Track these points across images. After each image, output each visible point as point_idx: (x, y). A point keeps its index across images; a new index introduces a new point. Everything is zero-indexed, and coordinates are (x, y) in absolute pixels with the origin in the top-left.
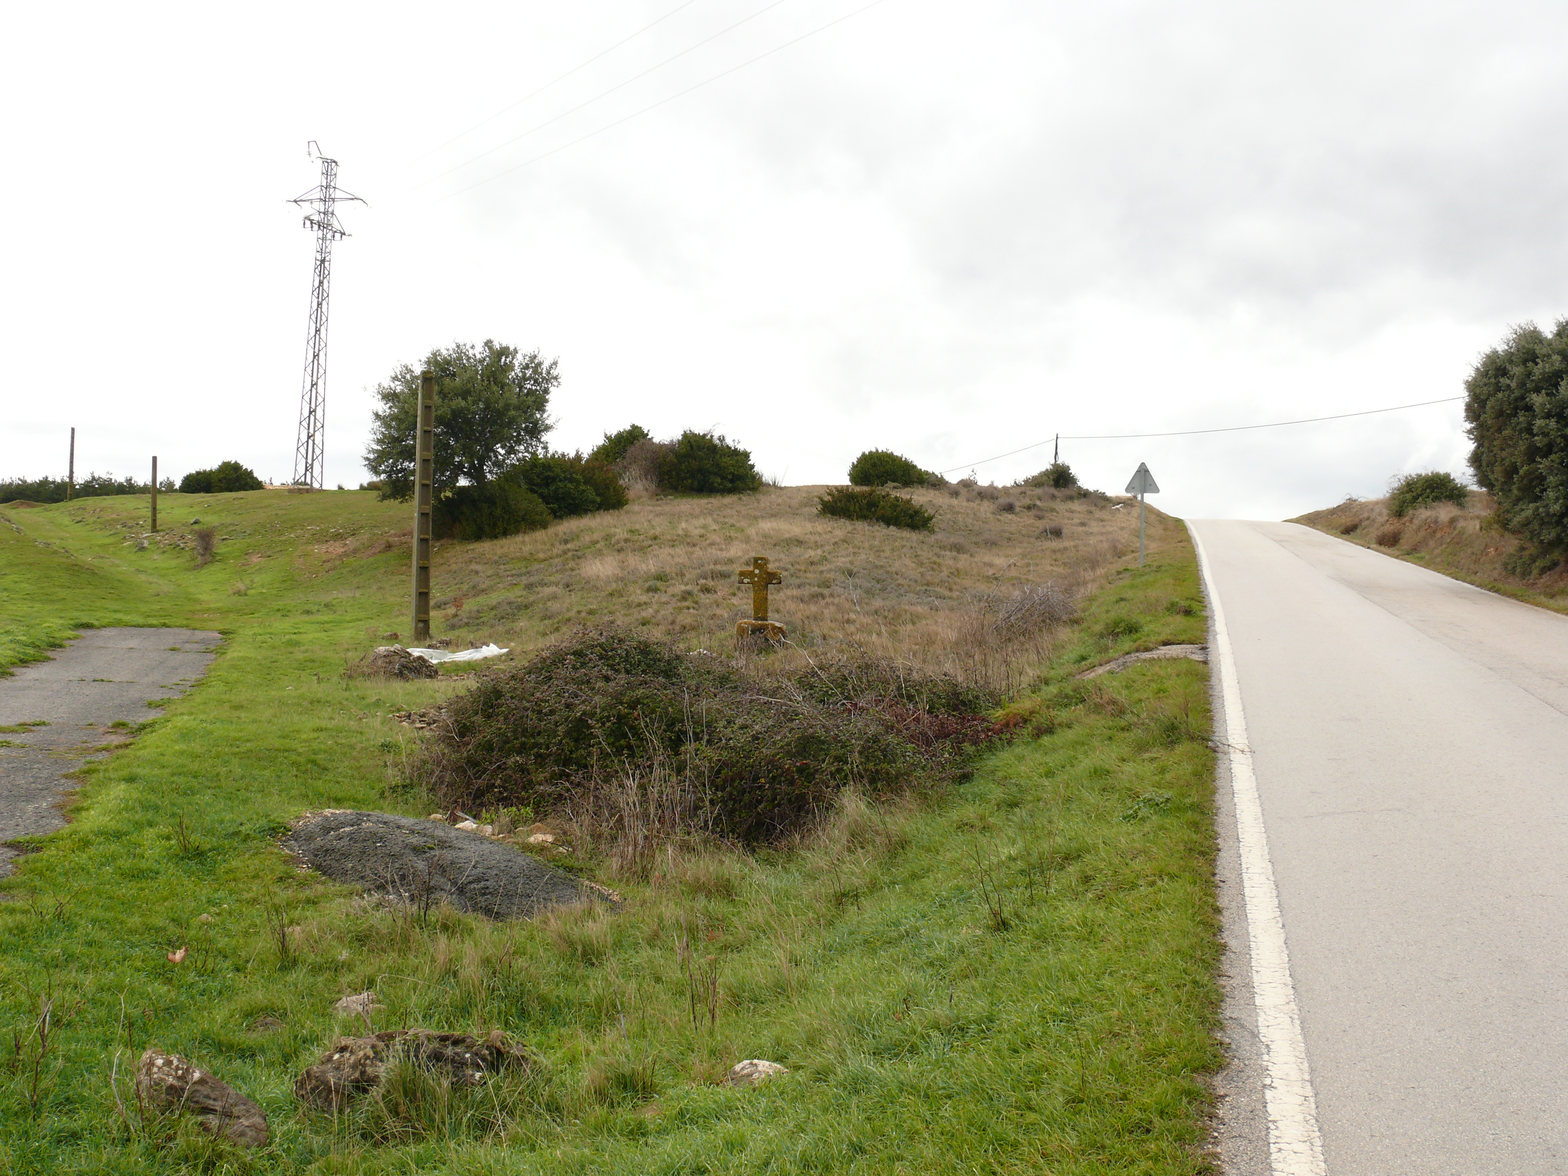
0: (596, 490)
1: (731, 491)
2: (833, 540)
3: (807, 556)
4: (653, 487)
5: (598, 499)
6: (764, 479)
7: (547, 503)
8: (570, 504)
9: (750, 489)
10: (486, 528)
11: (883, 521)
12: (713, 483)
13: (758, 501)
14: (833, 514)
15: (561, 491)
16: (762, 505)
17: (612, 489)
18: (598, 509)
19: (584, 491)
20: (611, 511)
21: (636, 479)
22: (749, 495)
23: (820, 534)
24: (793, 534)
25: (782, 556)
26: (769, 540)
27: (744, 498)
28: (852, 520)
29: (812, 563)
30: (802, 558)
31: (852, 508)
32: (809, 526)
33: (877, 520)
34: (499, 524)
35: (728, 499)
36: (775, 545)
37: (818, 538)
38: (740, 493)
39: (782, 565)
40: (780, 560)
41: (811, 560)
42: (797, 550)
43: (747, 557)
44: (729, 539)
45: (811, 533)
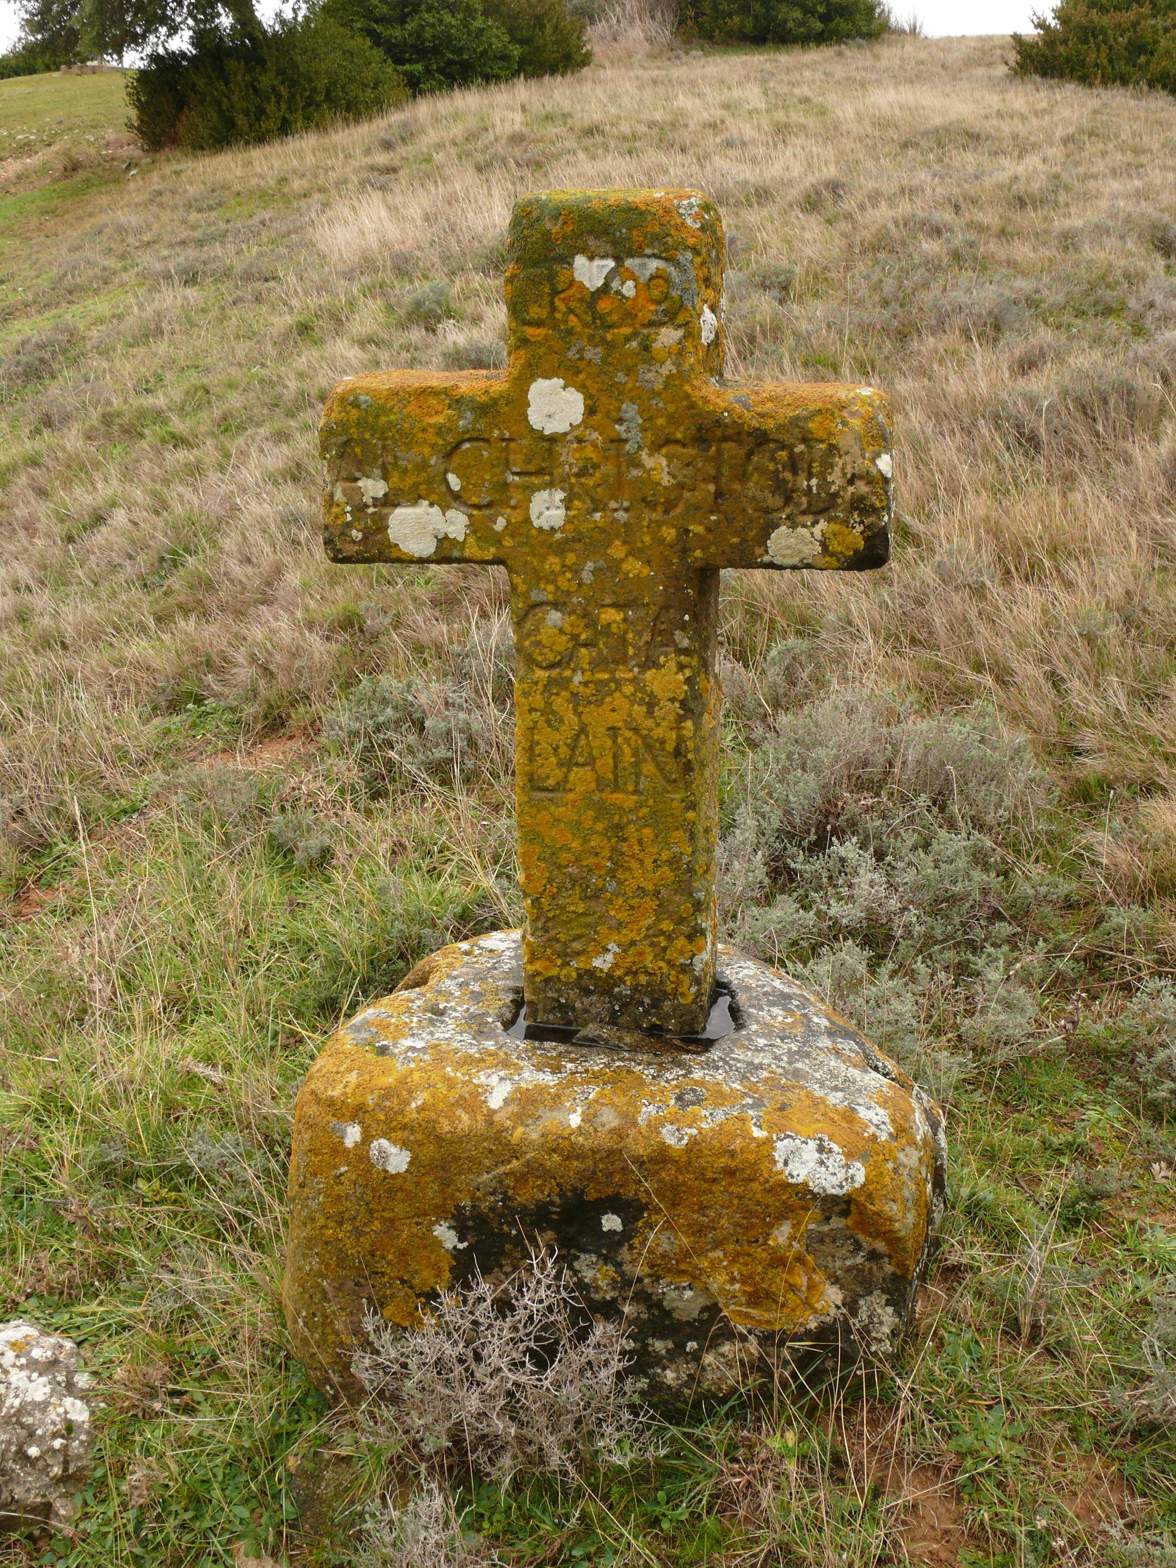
0: (511, 31)
1: (821, 39)
2: (1059, 133)
3: (1003, 177)
4: (665, 35)
5: (516, 51)
6: (893, 19)
7: (399, 61)
8: (450, 63)
9: (863, 36)
10: (241, 120)
11: (1164, 87)
12: (785, 21)
13: (877, 57)
14: (1044, 75)
15: (428, 33)
16: (884, 63)
17: (549, 29)
18: (515, 74)
19: (481, 31)
20: (546, 79)
21: (632, 18)
22: (859, 46)
23: (1023, 118)
24: (952, 116)
25: (922, 176)
26: (892, 133)
27: (848, 53)
28: (1091, 85)
29: (1021, 202)
30: (988, 182)
31: (1092, 57)
32: (993, 100)
33: (1151, 85)
34: (270, 108)
35: (814, 55)
36: (906, 145)
37: (1021, 129)
38: (840, 41)
39: (917, 208)
40: (910, 192)
41: (1019, 188)
42: (970, 159)
43: (811, 179)
44: (782, 131)
45: (1000, 115)
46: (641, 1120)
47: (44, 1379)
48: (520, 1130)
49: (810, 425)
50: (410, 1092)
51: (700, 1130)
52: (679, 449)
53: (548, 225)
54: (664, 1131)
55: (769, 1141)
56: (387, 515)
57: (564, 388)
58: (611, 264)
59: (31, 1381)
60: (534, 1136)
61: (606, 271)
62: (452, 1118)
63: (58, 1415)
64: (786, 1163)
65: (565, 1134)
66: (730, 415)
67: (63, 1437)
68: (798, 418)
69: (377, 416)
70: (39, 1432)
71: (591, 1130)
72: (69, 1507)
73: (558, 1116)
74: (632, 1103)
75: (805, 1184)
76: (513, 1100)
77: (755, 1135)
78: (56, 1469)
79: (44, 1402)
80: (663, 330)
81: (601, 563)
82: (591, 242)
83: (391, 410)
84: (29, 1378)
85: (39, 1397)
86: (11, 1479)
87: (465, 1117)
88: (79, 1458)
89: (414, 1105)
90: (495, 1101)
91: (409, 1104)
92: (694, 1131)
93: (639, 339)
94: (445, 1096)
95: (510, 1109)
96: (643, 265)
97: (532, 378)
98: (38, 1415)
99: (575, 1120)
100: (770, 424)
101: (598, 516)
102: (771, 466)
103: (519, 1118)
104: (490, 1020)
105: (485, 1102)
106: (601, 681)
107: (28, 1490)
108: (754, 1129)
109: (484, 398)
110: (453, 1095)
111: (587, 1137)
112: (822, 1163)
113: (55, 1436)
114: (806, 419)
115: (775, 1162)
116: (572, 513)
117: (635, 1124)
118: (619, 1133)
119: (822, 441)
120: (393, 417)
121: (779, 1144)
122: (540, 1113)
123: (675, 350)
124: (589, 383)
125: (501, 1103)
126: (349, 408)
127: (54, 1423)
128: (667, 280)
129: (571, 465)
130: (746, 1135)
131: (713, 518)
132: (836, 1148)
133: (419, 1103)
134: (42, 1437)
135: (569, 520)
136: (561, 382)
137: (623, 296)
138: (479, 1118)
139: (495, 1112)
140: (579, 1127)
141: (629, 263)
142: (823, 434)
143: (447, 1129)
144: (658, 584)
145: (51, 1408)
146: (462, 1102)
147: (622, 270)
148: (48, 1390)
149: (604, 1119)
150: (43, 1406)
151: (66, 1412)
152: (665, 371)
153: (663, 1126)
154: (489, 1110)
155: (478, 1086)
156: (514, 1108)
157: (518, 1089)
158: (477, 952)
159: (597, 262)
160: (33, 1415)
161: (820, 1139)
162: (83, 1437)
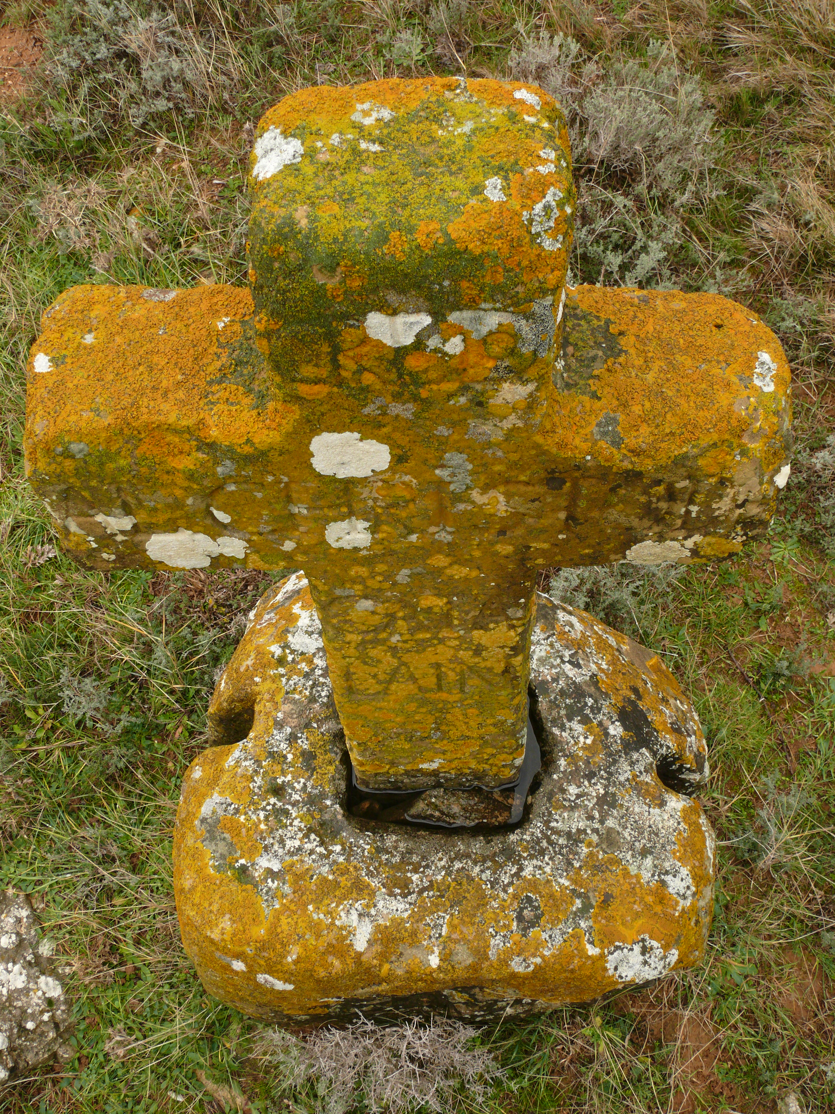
46: (492, 953)
47: (18, 967)
48: (386, 967)
49: (700, 462)
50: (284, 945)
51: (543, 957)
52: (523, 488)
53: (320, 279)
54: (513, 963)
55: (602, 957)
56: (143, 542)
57: (361, 440)
58: (426, 320)
59: (9, 972)
60: (400, 972)
61: (417, 329)
62: (327, 966)
63: (39, 998)
64: (616, 969)
65: (428, 971)
66: (594, 458)
67: (48, 1011)
68: (685, 457)
69: (102, 464)
70: (29, 1011)
71: (450, 967)
72: (70, 1051)
73: (419, 954)
74: (480, 935)
75: (633, 981)
76: (376, 941)
77: (590, 953)
78: (51, 1034)
79: (24, 988)
80: (506, 385)
81: (419, 570)
82: (392, 298)
83: (118, 453)
84: (6, 969)
85: (20, 985)
86: (22, 1051)
87: (336, 963)
88: (64, 1020)
89: (289, 959)
90: (360, 944)
91: (285, 957)
92: (538, 960)
93: (470, 395)
94: (316, 947)
95: (374, 949)
96: (479, 320)
97: (315, 431)
98: (24, 999)
99: (434, 961)
100: (647, 465)
101: (414, 538)
102: (643, 499)
103: (384, 957)
104: (328, 802)
105: (351, 945)
106: (423, 640)
107: (37, 1054)
108: (588, 946)
109: (247, 449)
110: (322, 945)
111: (446, 972)
112: (645, 963)
113: (42, 1012)
114: (696, 457)
115: (606, 969)
116: (380, 536)
117: (487, 959)
118: (474, 968)
119: (712, 476)
120: (122, 462)
121: (610, 957)
122: (401, 949)
123: (523, 405)
124: (397, 436)
125: (366, 945)
126: (59, 459)
127: (37, 1005)
128: (516, 336)
129: (375, 500)
130: (582, 953)
131: (560, 537)
132: (655, 944)
133: (294, 957)
134: (33, 1014)
135: (375, 542)
136: (357, 435)
137: (446, 354)
138: (349, 961)
139: (361, 954)
140: (439, 967)
141: (454, 317)
142: (714, 469)
143: (323, 974)
144: (490, 582)
145: (31, 993)
146: (331, 949)
147: (443, 326)
148: (24, 978)
149: (459, 957)
150: (26, 991)
151: (44, 993)
152: (507, 425)
153: (512, 960)
154: (357, 953)
155: (341, 928)
156: (378, 948)
157: (378, 929)
158: (290, 658)
159: (401, 319)
160: (20, 1000)
161: (643, 940)
162: (63, 1008)
